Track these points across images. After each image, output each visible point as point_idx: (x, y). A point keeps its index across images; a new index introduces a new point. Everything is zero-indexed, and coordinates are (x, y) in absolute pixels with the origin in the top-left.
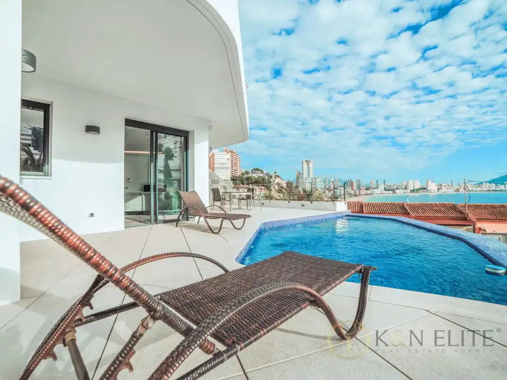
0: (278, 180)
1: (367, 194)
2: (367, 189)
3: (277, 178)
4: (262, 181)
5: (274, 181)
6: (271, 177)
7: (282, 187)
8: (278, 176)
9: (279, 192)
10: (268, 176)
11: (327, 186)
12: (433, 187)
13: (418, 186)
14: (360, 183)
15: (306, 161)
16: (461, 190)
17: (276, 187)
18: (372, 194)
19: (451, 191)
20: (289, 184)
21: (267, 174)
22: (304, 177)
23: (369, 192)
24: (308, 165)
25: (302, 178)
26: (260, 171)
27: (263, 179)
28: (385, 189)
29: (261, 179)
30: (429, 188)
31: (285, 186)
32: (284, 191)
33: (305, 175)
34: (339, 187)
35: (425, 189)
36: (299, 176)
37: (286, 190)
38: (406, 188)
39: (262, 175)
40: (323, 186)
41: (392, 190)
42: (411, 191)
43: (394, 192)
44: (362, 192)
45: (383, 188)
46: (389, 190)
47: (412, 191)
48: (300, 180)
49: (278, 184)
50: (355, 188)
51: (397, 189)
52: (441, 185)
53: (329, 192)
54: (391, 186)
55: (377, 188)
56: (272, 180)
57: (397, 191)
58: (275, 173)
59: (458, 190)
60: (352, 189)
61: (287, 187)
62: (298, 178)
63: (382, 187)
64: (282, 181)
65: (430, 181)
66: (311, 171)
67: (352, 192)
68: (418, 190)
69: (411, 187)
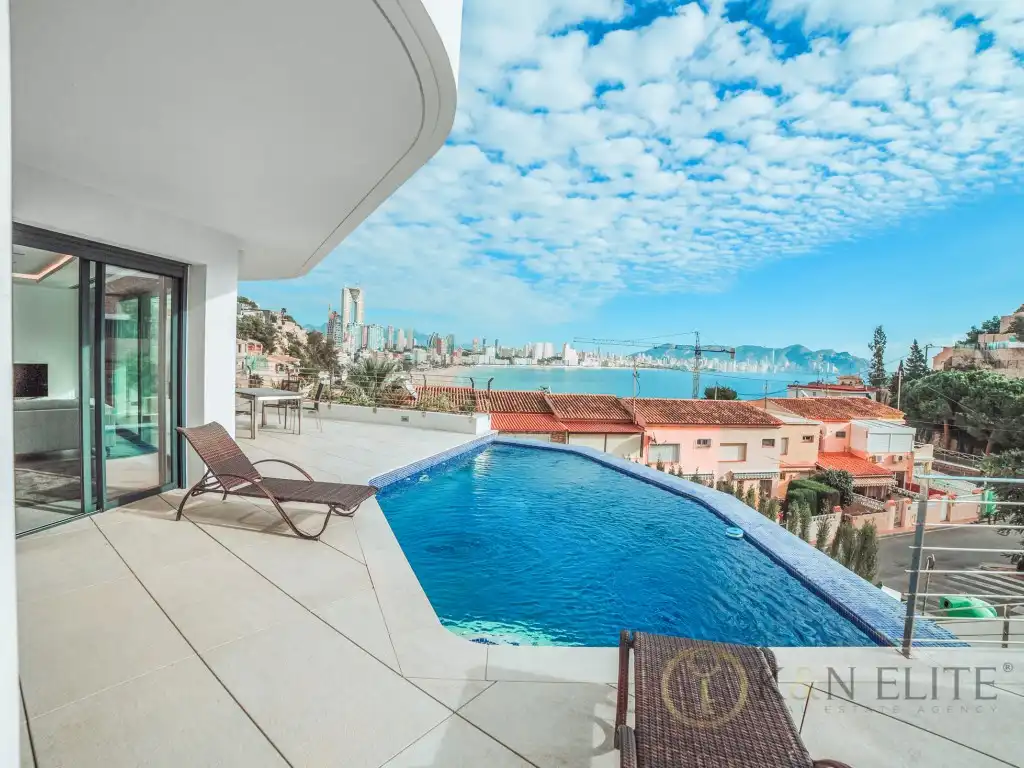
0: (288, 327)
1: (465, 364)
2: (465, 354)
3: (287, 323)
4: (252, 327)
5: (280, 328)
6: (274, 319)
7: (299, 344)
8: (289, 318)
9: (290, 355)
10: (267, 317)
11: (391, 345)
12: (571, 355)
13: (549, 354)
14: (453, 341)
15: (351, 290)
16: (610, 364)
17: (285, 341)
18: (473, 364)
19: (597, 366)
20: (313, 338)
21: (267, 312)
22: (345, 324)
23: (469, 359)
24: (354, 297)
25: (341, 325)
26: (250, 304)
27: (256, 324)
28: (497, 356)
29: (250, 323)
30: (566, 359)
31: (304, 340)
32: (302, 351)
33: (347, 320)
34: (413, 347)
35: (560, 358)
36: (335, 319)
37: (306, 349)
38: (530, 356)
39: (253, 314)
40: (383, 345)
41: (507, 358)
42: (539, 361)
43: (511, 363)
44: (456, 360)
45: (494, 355)
46: (503, 358)
47: (541, 362)
48: (336, 328)
49: (289, 335)
50: (444, 350)
51: (516, 356)
52: (584, 354)
53: (395, 356)
54: (507, 350)
55: (483, 353)
56: (275, 326)
57: (516, 360)
58: (284, 310)
59: (605, 364)
60: (439, 352)
61: (309, 343)
62: (331, 325)
63: (491, 351)
64: (297, 329)
65: (567, 346)
66: (360, 311)
67: (438, 359)
68: (549, 360)
69: (538, 355)
